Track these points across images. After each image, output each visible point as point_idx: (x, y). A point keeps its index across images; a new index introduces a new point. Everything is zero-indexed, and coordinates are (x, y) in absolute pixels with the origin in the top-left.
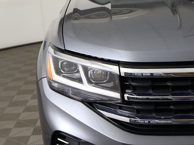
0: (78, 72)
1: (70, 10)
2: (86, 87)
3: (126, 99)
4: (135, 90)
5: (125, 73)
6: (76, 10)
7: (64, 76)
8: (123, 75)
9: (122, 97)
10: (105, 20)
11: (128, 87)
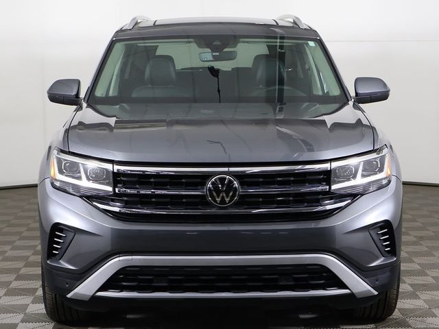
0: (79, 172)
1: (75, 123)
2: (85, 183)
3: (117, 191)
4: (125, 184)
5: (118, 170)
6: (81, 123)
7: (66, 176)
8: (115, 171)
9: (114, 190)
10: (106, 132)
11: (120, 182)
